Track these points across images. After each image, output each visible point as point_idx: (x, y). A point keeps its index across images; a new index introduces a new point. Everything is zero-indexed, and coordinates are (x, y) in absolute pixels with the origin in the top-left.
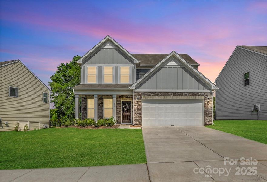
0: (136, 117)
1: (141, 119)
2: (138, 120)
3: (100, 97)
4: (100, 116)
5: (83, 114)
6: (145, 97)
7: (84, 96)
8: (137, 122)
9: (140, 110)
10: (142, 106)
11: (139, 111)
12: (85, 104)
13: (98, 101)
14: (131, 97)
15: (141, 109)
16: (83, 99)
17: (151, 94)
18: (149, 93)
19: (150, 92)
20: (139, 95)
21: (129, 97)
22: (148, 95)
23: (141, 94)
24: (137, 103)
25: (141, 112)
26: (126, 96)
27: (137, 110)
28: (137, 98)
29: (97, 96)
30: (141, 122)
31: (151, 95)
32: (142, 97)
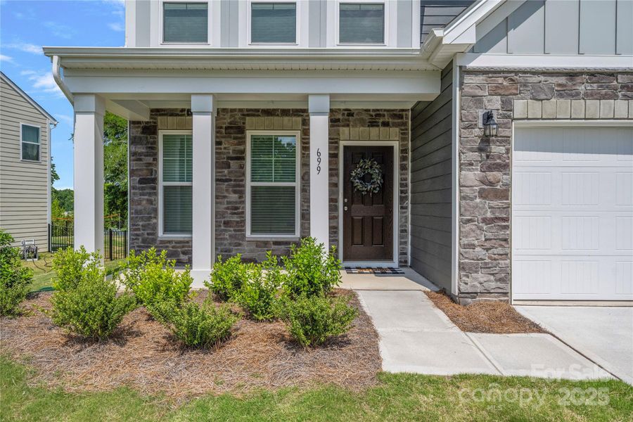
0: (472, 246)
1: (507, 255)
2: (486, 267)
3: (227, 120)
4: (226, 223)
5: (137, 212)
6: (535, 108)
7: (145, 118)
8: (481, 276)
9: (505, 194)
10: (515, 170)
11: (495, 203)
12: (150, 160)
13: (218, 143)
14: (395, 125)
15: (508, 186)
16: (137, 132)
17: (581, 88)
18: (562, 80)
19: (572, 75)
20: (494, 93)
21: (386, 124)
22: (561, 96)
23: (511, 83)
24: (480, 150)
25: (509, 207)
26: (367, 118)
27: (483, 194)
28: (481, 113)
29: (208, 104)
30: (506, 277)
31: (576, 96)
32: (519, 106)
